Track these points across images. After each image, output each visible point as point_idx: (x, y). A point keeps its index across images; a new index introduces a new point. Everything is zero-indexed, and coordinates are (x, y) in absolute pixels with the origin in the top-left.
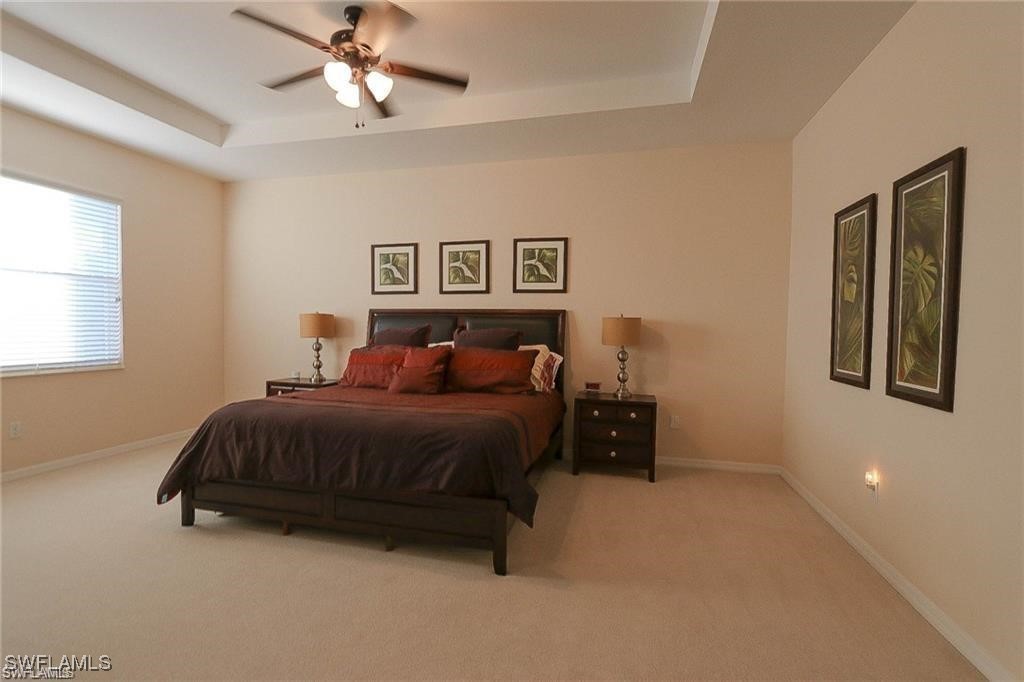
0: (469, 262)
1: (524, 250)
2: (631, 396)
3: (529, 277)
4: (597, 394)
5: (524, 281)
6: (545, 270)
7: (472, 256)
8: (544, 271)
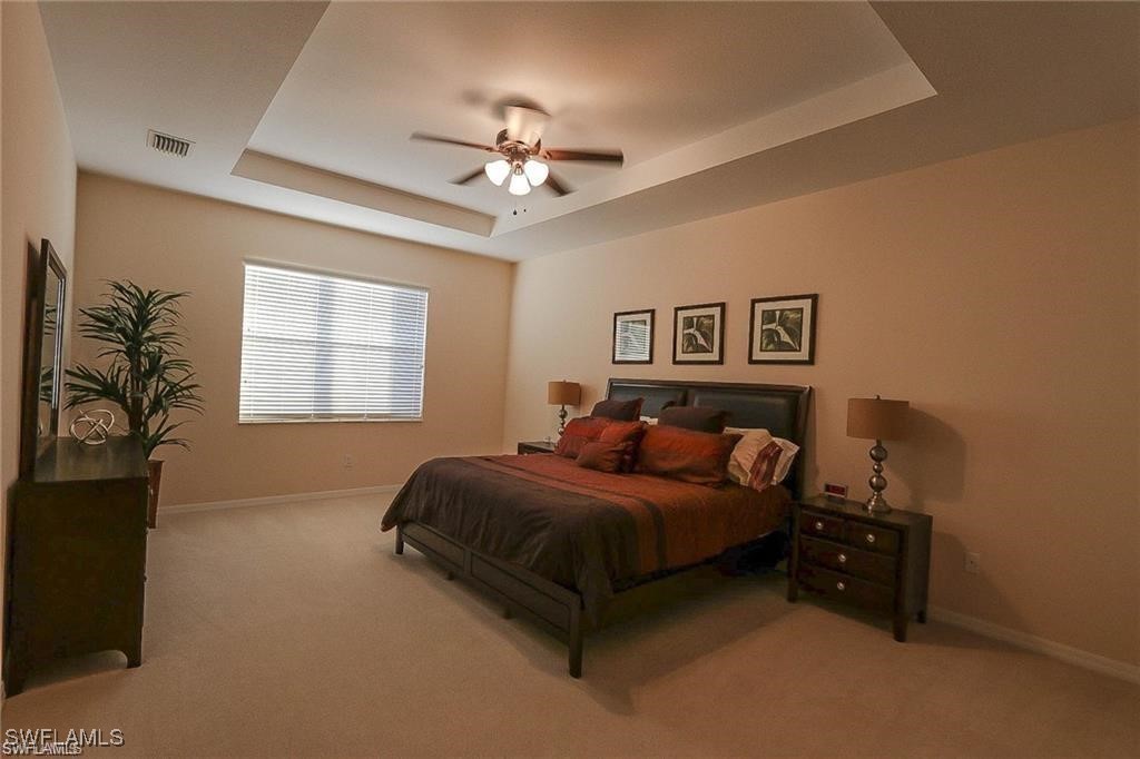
0: (701, 330)
1: (764, 312)
2: (890, 511)
3: (767, 345)
4: (843, 501)
5: (761, 350)
6: (787, 336)
7: (706, 322)
8: (785, 338)
